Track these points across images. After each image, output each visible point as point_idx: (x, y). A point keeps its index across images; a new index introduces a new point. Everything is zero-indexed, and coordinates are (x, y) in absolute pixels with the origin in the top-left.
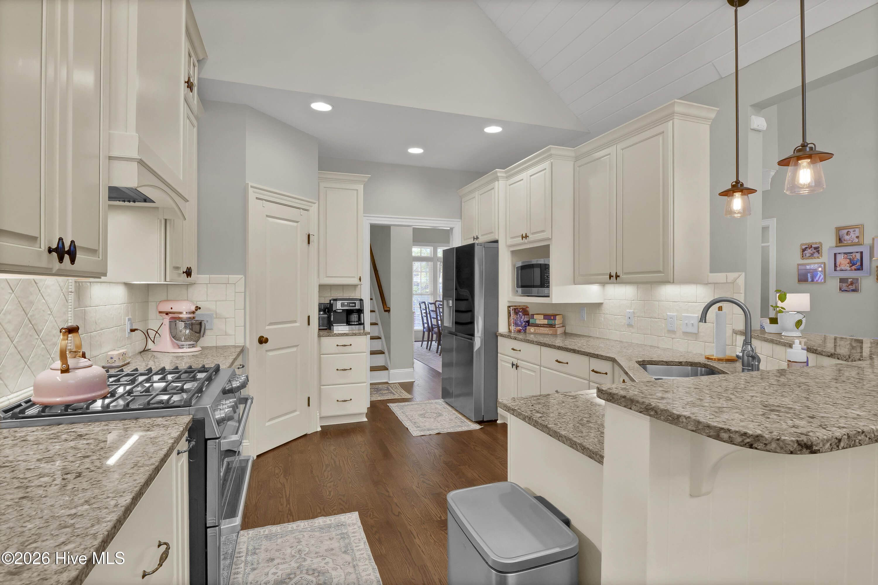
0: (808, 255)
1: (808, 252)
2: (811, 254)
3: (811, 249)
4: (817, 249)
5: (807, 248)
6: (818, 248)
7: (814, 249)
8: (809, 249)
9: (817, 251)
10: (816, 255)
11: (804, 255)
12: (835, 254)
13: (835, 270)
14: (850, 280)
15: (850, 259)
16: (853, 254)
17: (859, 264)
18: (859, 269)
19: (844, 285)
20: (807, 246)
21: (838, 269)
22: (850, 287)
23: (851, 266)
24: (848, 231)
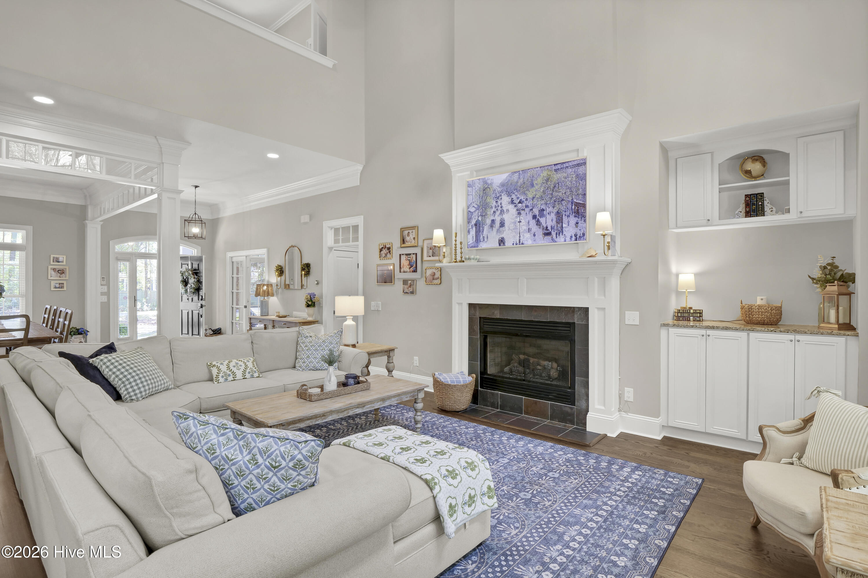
0: (383, 255)
1: (384, 252)
2: (385, 254)
3: (386, 249)
4: (390, 250)
5: (382, 248)
7: (388, 250)
8: (384, 249)
9: (389, 252)
10: (389, 255)
11: (381, 255)
12: (400, 255)
13: (400, 272)
14: (409, 282)
15: (409, 260)
16: (411, 256)
17: (414, 265)
18: (415, 271)
19: (406, 287)
20: (383, 246)
21: (402, 270)
22: (410, 289)
23: (410, 268)
24: (409, 232)
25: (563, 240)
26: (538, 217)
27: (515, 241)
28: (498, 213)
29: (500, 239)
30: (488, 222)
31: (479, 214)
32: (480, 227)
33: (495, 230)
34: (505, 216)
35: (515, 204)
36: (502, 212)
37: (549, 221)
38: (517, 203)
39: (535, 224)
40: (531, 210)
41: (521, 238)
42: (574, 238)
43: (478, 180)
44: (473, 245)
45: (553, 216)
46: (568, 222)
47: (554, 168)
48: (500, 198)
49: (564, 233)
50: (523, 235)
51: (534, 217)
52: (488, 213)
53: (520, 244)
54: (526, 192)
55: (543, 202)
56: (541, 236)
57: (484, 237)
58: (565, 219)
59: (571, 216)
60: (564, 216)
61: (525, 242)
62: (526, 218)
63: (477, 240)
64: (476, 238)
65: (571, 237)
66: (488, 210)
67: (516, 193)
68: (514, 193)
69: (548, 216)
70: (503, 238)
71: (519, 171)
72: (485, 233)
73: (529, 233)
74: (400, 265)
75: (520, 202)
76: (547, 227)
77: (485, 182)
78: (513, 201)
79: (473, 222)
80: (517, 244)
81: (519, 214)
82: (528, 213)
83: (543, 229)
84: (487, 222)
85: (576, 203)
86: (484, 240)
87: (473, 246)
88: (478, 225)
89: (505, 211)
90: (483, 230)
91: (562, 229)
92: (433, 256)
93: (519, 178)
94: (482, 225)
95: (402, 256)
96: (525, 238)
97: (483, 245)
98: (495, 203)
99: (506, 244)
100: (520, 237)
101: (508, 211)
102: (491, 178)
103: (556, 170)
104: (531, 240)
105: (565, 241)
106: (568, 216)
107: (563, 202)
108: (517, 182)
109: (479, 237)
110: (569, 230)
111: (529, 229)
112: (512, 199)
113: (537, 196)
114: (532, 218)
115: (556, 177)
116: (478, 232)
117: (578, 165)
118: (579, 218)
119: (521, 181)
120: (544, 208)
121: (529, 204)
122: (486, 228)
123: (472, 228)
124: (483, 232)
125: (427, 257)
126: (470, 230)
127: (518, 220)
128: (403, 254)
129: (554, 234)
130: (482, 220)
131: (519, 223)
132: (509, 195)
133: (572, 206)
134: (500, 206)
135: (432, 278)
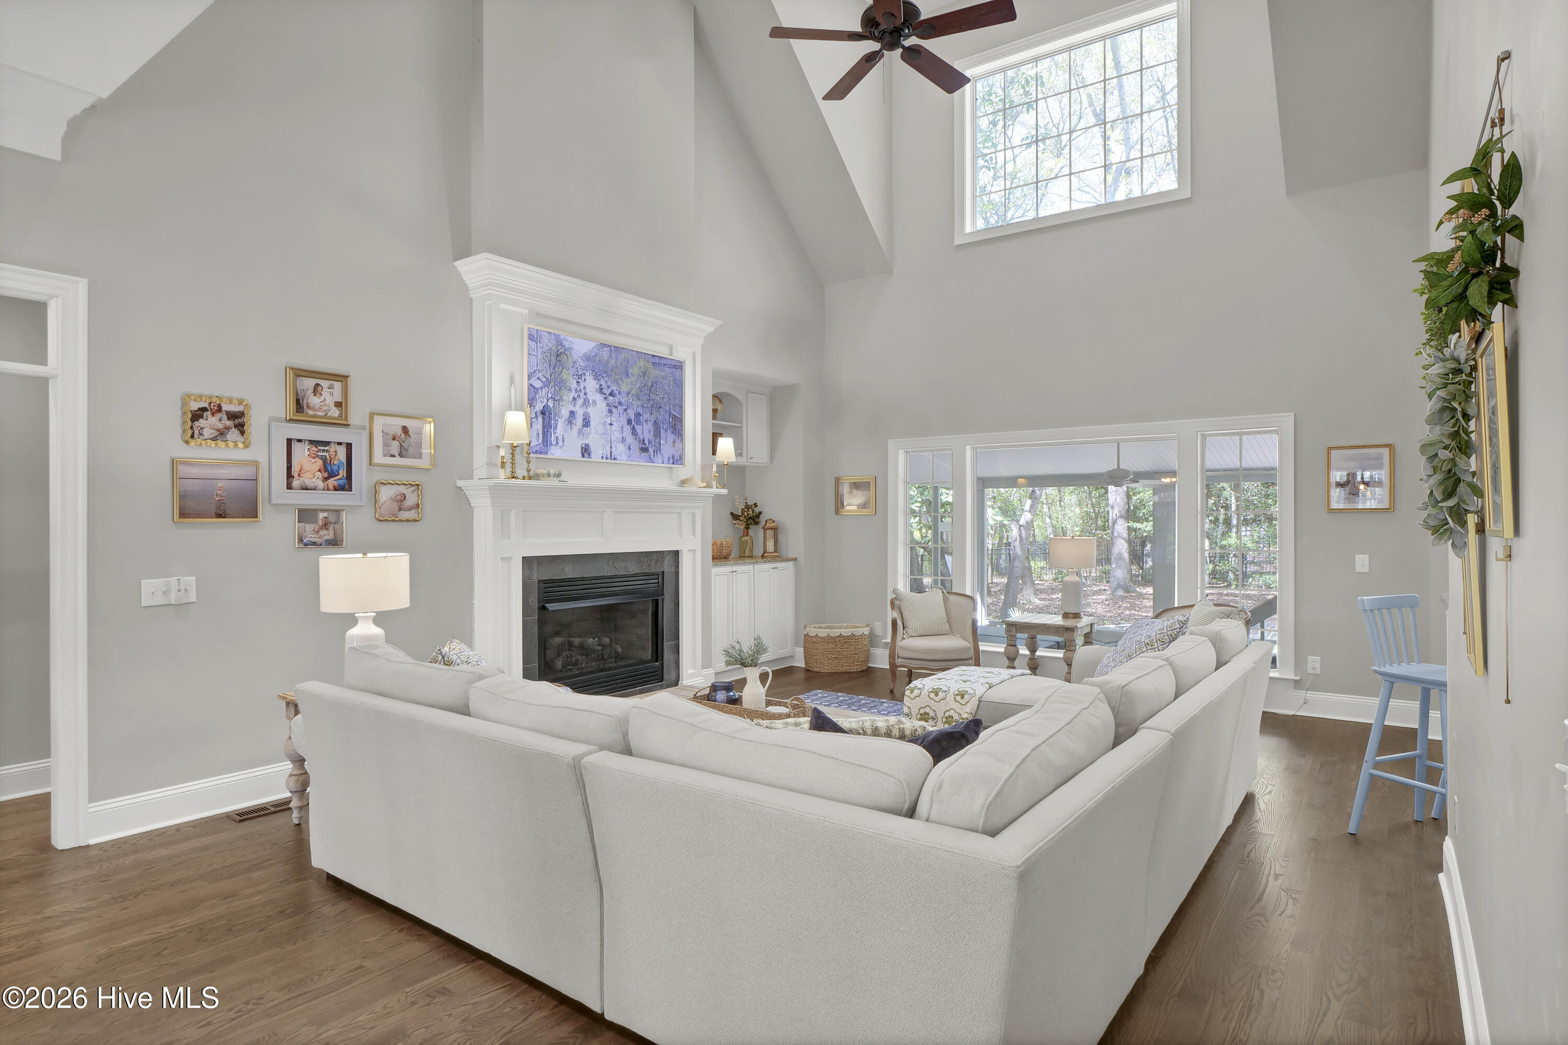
0: (208, 433)
1: (210, 423)
2: (218, 430)
3: (219, 415)
4: (238, 420)
5: (204, 410)
6: (241, 415)
7: (229, 419)
8: (213, 414)
9: (236, 426)
10: (233, 435)
11: (196, 432)
12: (289, 441)
13: (289, 487)
14: (322, 515)
15: (324, 460)
16: (332, 448)
17: (343, 473)
18: (346, 486)
19: (309, 528)
20: (206, 405)
21: (296, 483)
22: (323, 532)
23: (326, 479)
24: (318, 385)
25: (661, 460)
26: (633, 423)
27: (605, 453)
28: (580, 402)
29: (584, 445)
30: (565, 413)
31: (550, 395)
32: (550, 418)
33: (575, 429)
34: (591, 410)
35: (605, 394)
36: (586, 403)
37: (646, 431)
38: (607, 394)
39: (631, 432)
40: (626, 410)
41: (613, 450)
42: (671, 460)
43: (546, 334)
44: (537, 448)
45: (650, 424)
46: (666, 438)
47: (652, 360)
48: (583, 378)
49: (662, 452)
50: (616, 446)
51: (629, 422)
52: (564, 397)
53: (611, 459)
54: (620, 381)
55: (639, 403)
56: (638, 451)
57: (557, 438)
58: (662, 431)
59: (669, 431)
60: (661, 429)
61: (618, 458)
62: (619, 421)
63: (546, 441)
64: (543, 437)
65: (669, 458)
66: (564, 392)
67: (606, 379)
68: (603, 377)
69: (645, 425)
70: (587, 445)
71: (611, 346)
72: (560, 430)
73: (623, 445)
74: (289, 468)
75: (611, 394)
76: (644, 440)
77: (559, 343)
78: (602, 389)
79: (539, 407)
80: (607, 458)
81: (610, 411)
82: (621, 413)
83: (640, 442)
84: (563, 413)
85: (674, 415)
86: (557, 443)
87: (539, 450)
88: (547, 414)
89: (591, 402)
90: (556, 425)
91: (660, 447)
92: (401, 455)
93: (611, 356)
94: (555, 416)
95: (296, 447)
96: (619, 451)
97: (556, 452)
98: (575, 385)
99: (592, 455)
100: (611, 448)
101: (594, 402)
102: (570, 339)
103: (654, 364)
104: (626, 455)
105: (663, 463)
106: (666, 431)
107: (661, 410)
108: (608, 362)
109: (549, 436)
110: (667, 449)
111: (623, 438)
112: (601, 385)
113: (633, 392)
114: (626, 423)
115: (654, 373)
116: (547, 428)
117: (675, 367)
118: (676, 435)
119: (613, 362)
120: (641, 412)
121: (623, 401)
122: (561, 424)
123: (536, 417)
124: (556, 428)
125: (385, 455)
126: (533, 420)
127: (609, 421)
128: (299, 441)
129: (651, 450)
130: (554, 407)
131: (610, 427)
132: (597, 377)
133: (670, 418)
134: (583, 391)
135: (395, 506)
